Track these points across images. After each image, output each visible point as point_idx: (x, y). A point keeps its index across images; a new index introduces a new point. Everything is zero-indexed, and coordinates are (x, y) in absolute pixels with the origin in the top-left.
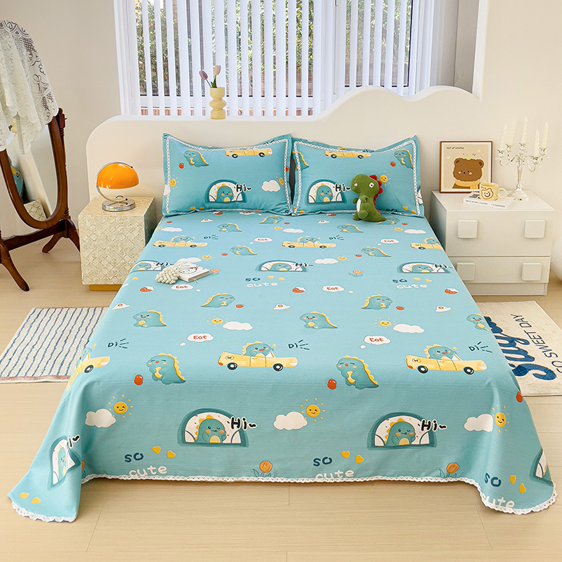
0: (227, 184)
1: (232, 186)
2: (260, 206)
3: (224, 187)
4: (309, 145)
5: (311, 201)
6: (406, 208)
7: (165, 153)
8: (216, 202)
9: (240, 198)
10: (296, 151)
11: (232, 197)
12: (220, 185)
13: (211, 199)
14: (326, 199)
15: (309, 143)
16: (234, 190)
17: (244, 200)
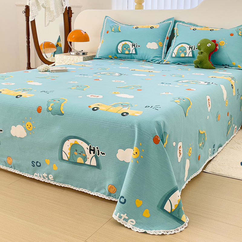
0: (127, 42)
1: (130, 44)
2: (145, 58)
3: (125, 44)
4: (185, 25)
5: (174, 55)
6: (234, 63)
7: (103, 26)
8: (121, 53)
9: (134, 52)
10: (176, 28)
11: (129, 51)
12: (123, 43)
13: (119, 52)
14: (182, 55)
15: (186, 23)
16: (131, 46)
17: (136, 54)
